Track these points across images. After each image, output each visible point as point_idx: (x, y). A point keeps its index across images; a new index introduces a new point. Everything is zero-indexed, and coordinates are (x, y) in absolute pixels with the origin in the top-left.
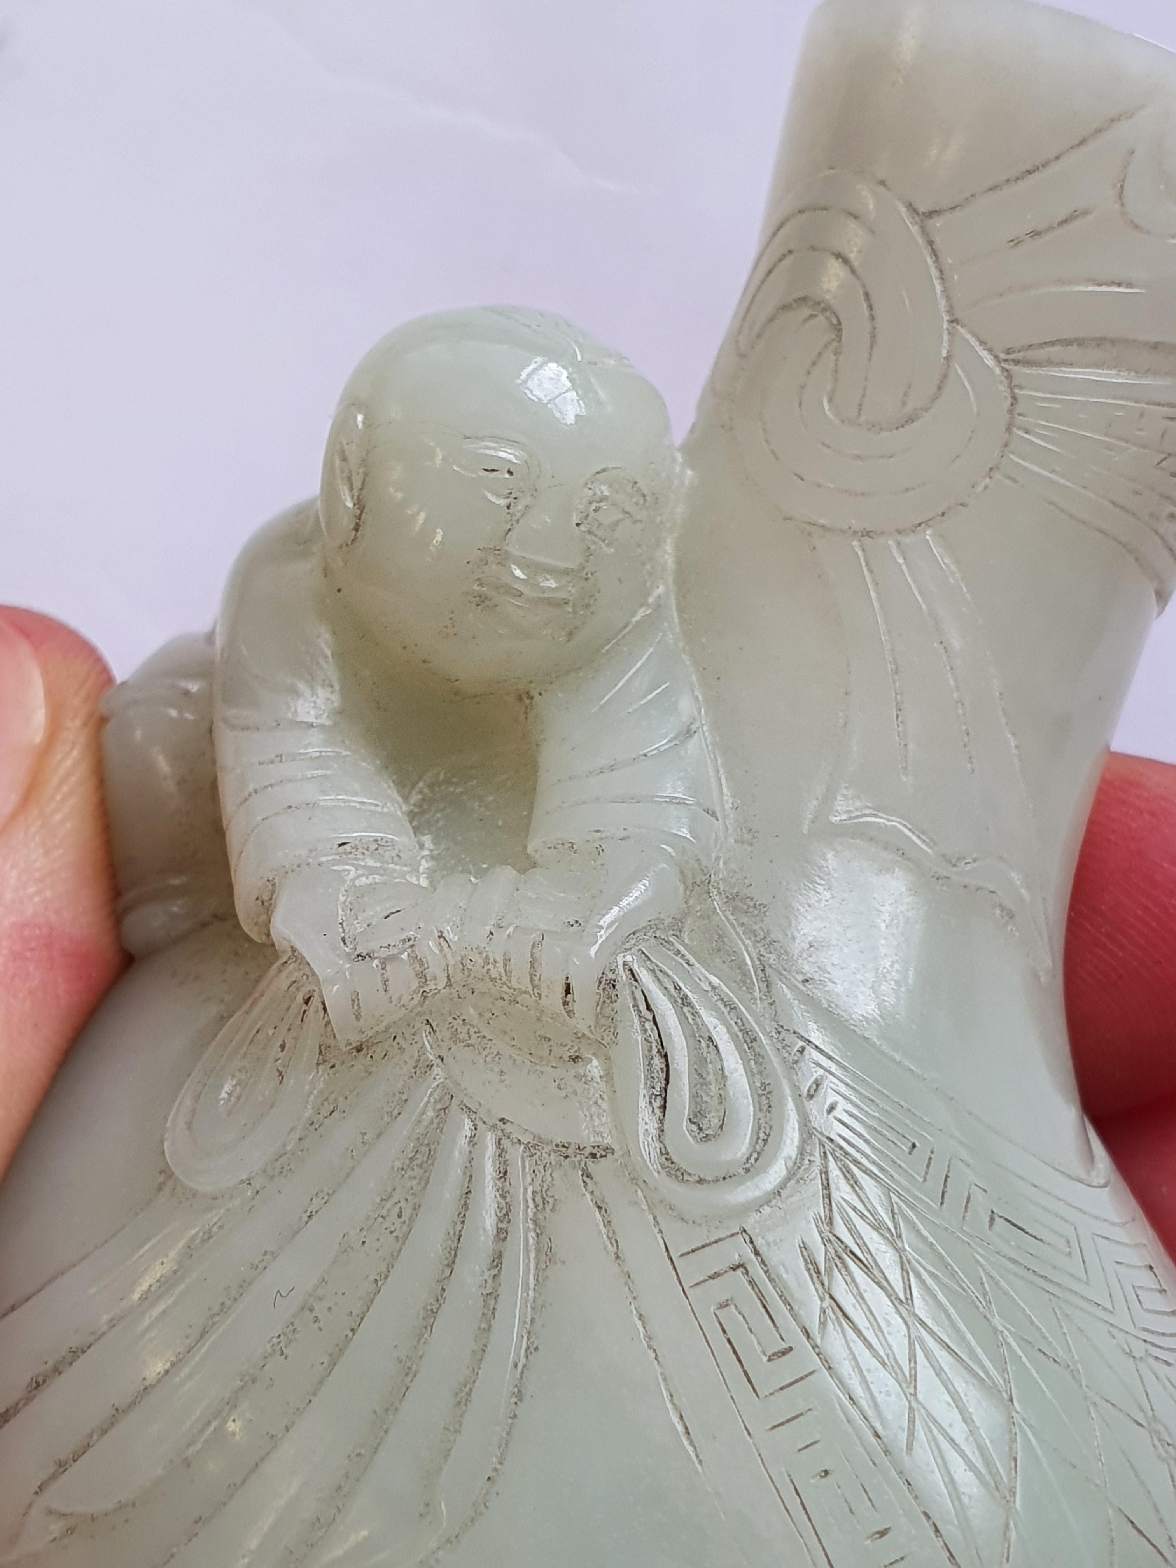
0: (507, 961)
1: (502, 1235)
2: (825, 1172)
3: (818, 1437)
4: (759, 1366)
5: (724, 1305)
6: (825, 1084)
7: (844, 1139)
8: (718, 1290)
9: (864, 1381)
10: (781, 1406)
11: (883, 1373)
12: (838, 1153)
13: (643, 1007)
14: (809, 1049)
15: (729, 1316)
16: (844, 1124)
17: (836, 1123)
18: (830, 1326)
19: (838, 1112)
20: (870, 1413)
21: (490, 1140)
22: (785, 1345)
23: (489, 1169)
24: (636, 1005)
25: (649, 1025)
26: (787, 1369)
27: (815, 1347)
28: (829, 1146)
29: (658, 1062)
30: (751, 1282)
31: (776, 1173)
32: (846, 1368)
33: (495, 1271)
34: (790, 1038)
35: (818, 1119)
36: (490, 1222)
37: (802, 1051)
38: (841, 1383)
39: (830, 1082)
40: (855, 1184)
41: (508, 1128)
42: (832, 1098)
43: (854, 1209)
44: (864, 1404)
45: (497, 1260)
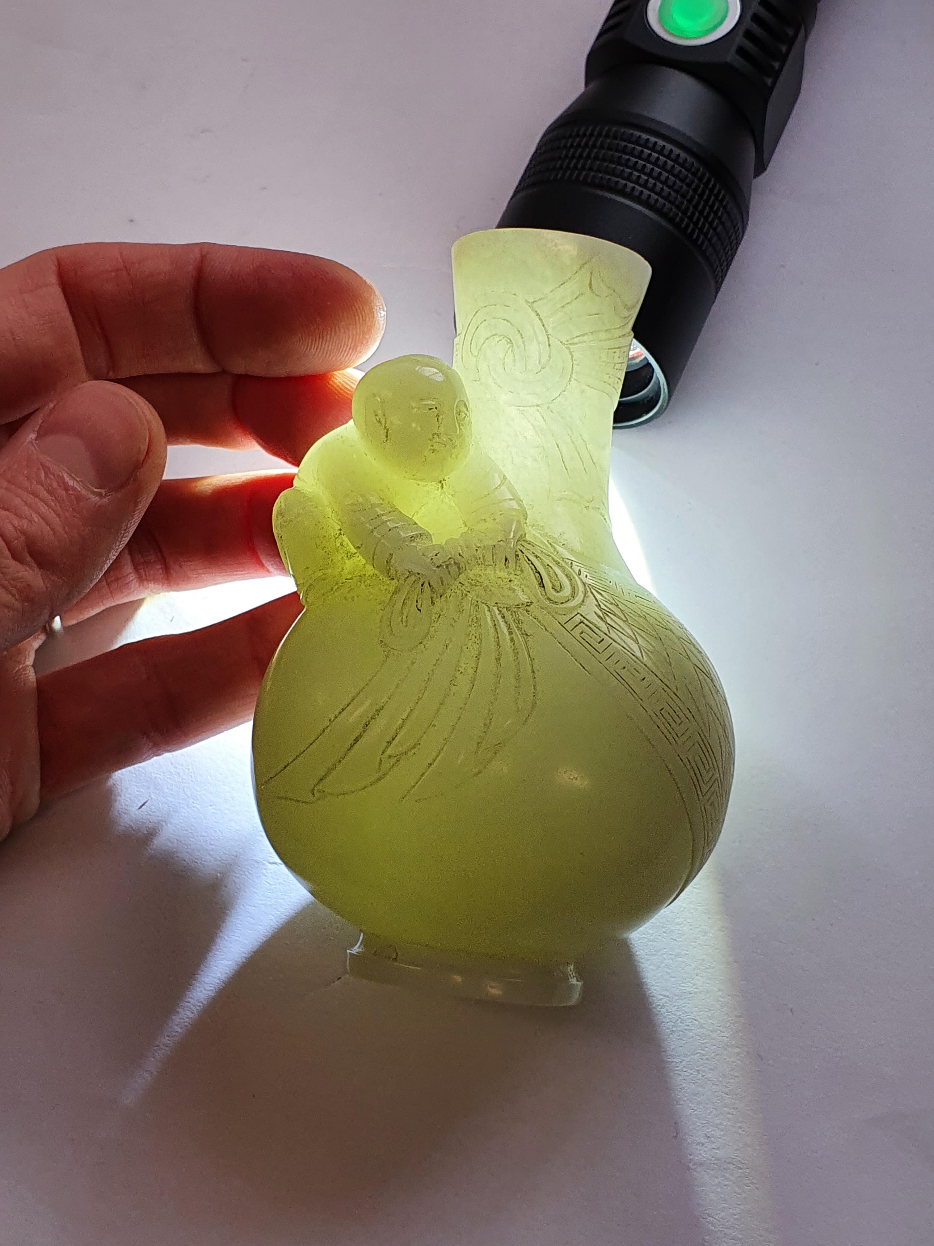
0: (484, 557)
1: (511, 633)
2: (592, 593)
3: (618, 659)
4: (597, 646)
5: (582, 633)
6: (582, 571)
7: (593, 583)
8: (578, 630)
9: (625, 642)
10: (607, 654)
11: (629, 639)
12: (594, 588)
13: (527, 560)
14: (573, 562)
15: (583, 635)
16: (591, 579)
17: (589, 580)
18: (611, 631)
19: (588, 577)
20: (629, 650)
21: (495, 609)
22: (601, 639)
23: (499, 617)
24: (525, 560)
25: (531, 565)
26: (604, 644)
27: (609, 637)
28: (590, 587)
29: (537, 575)
30: (587, 625)
31: (580, 596)
32: (619, 640)
33: (513, 643)
34: (567, 561)
35: (585, 580)
36: (505, 631)
37: (572, 563)
38: (619, 644)
39: (582, 570)
40: (601, 594)
41: (498, 605)
42: (585, 574)
43: (604, 600)
44: (627, 648)
45: (512, 640)
